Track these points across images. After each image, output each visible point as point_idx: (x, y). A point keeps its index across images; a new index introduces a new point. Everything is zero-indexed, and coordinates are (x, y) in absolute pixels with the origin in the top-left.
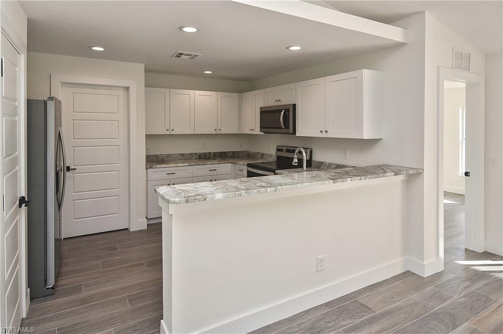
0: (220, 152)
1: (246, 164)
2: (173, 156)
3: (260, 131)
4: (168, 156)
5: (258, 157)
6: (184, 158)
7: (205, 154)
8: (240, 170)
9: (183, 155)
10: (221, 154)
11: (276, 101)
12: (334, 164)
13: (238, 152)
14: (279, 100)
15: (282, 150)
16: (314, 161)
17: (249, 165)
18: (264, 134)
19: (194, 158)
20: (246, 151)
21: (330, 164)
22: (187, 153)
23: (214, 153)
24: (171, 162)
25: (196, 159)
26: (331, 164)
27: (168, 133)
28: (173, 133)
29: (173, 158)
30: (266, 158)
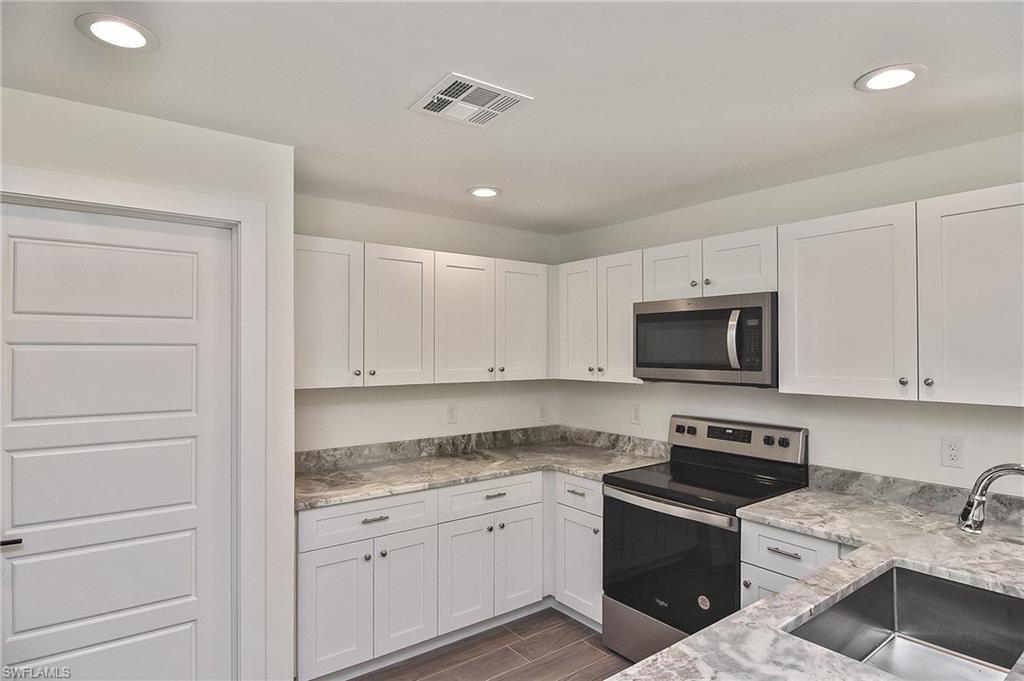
0: (494, 433)
1: (601, 477)
2: (366, 452)
3: (634, 376)
4: (352, 452)
5: (597, 444)
6: (397, 457)
7: (453, 441)
8: (573, 492)
9: (393, 447)
10: (495, 439)
11: (694, 284)
12: (906, 483)
13: (537, 430)
14: (708, 282)
15: (692, 431)
16: (817, 468)
17: (609, 480)
18: (642, 382)
19: (424, 454)
20: (557, 427)
21: (889, 483)
22: (407, 438)
23: (479, 435)
24: (366, 475)
25: (430, 456)
26: (895, 480)
27: (358, 382)
28: (372, 382)
29: (367, 457)
30: (629, 448)
